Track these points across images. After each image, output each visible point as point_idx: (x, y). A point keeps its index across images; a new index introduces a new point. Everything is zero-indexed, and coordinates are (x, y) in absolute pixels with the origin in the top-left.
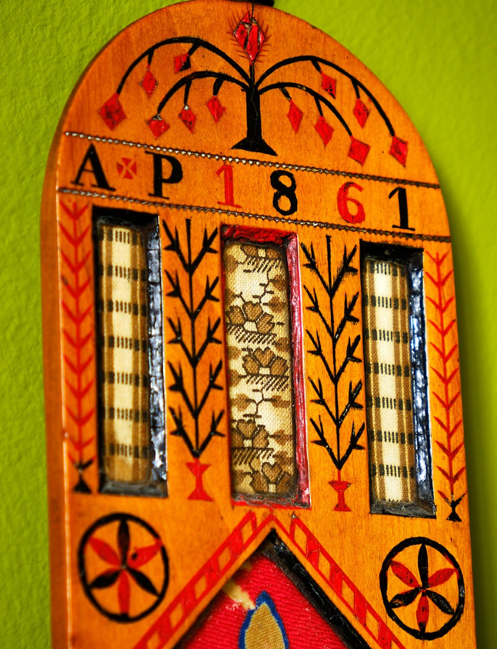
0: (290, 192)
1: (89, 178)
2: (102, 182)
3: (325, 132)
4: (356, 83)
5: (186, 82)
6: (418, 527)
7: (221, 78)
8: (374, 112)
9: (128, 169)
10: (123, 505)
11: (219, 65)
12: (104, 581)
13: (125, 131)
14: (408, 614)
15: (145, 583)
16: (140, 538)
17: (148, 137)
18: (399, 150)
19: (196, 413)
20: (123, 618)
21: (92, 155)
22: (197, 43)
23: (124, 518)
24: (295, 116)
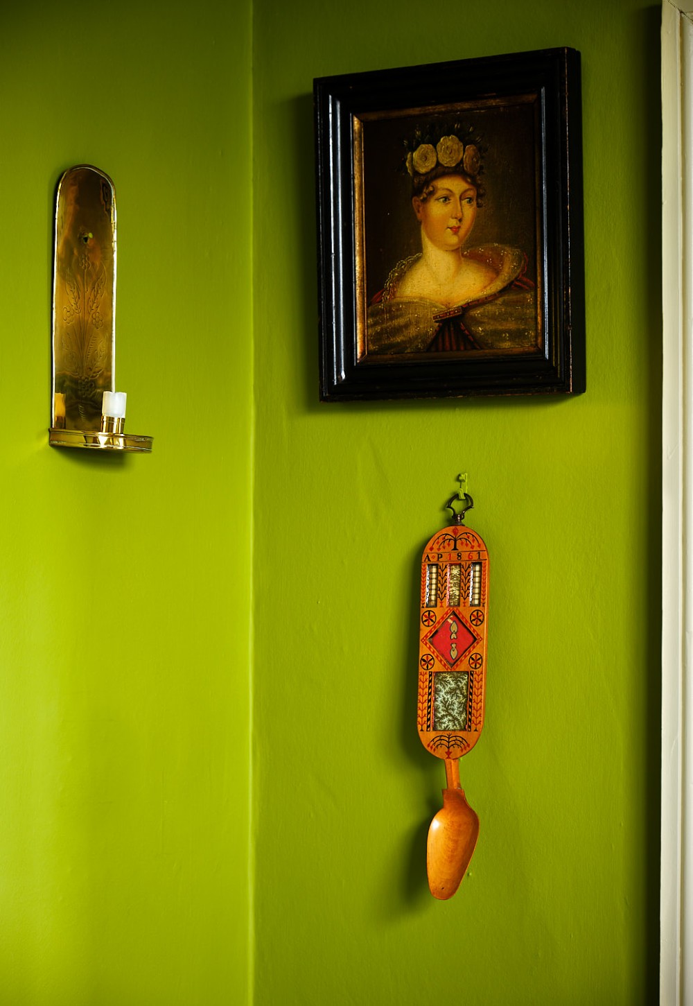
0: (460, 556)
1: (427, 560)
2: (429, 560)
3: (467, 545)
4: (473, 536)
5: (444, 542)
6: (477, 608)
7: (450, 540)
8: (476, 541)
9: (433, 557)
10: (429, 609)
11: (450, 537)
12: (426, 621)
13: (433, 551)
14: (474, 622)
15: (432, 620)
16: (432, 614)
17: (437, 551)
18: (479, 546)
19: (442, 594)
20: (428, 626)
21: (428, 556)
22: (446, 534)
23: (429, 611)
24: (462, 543)
